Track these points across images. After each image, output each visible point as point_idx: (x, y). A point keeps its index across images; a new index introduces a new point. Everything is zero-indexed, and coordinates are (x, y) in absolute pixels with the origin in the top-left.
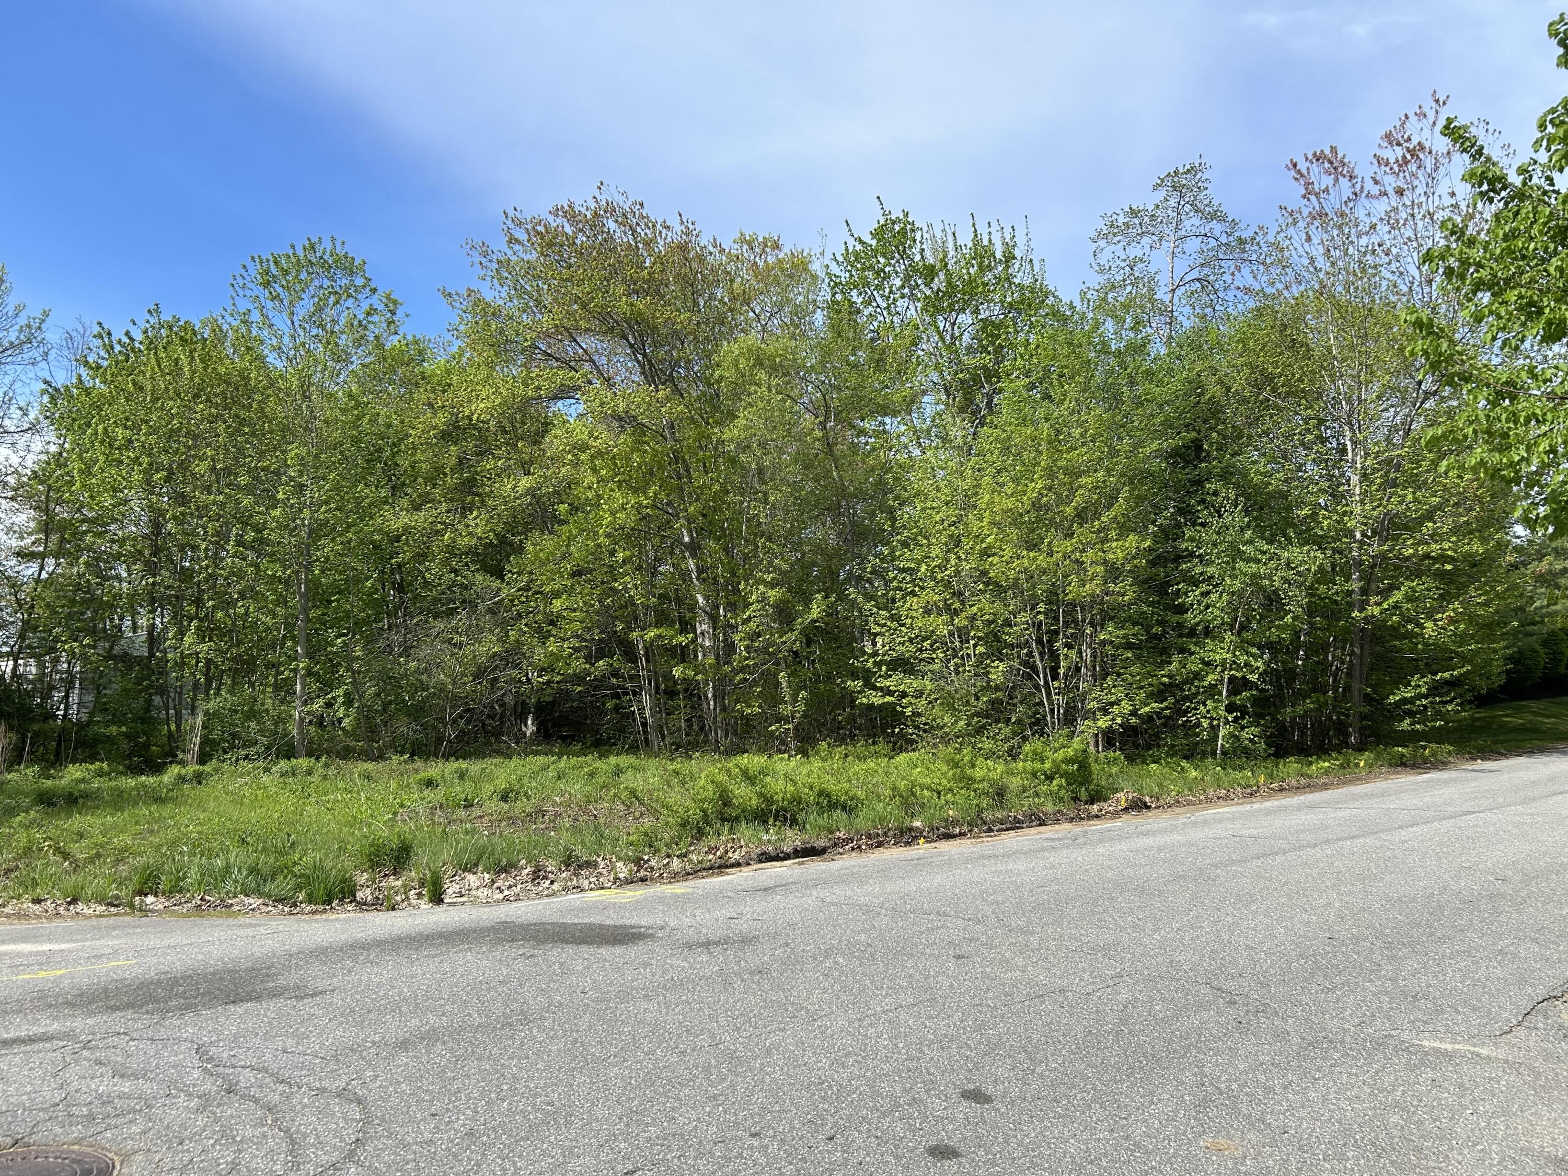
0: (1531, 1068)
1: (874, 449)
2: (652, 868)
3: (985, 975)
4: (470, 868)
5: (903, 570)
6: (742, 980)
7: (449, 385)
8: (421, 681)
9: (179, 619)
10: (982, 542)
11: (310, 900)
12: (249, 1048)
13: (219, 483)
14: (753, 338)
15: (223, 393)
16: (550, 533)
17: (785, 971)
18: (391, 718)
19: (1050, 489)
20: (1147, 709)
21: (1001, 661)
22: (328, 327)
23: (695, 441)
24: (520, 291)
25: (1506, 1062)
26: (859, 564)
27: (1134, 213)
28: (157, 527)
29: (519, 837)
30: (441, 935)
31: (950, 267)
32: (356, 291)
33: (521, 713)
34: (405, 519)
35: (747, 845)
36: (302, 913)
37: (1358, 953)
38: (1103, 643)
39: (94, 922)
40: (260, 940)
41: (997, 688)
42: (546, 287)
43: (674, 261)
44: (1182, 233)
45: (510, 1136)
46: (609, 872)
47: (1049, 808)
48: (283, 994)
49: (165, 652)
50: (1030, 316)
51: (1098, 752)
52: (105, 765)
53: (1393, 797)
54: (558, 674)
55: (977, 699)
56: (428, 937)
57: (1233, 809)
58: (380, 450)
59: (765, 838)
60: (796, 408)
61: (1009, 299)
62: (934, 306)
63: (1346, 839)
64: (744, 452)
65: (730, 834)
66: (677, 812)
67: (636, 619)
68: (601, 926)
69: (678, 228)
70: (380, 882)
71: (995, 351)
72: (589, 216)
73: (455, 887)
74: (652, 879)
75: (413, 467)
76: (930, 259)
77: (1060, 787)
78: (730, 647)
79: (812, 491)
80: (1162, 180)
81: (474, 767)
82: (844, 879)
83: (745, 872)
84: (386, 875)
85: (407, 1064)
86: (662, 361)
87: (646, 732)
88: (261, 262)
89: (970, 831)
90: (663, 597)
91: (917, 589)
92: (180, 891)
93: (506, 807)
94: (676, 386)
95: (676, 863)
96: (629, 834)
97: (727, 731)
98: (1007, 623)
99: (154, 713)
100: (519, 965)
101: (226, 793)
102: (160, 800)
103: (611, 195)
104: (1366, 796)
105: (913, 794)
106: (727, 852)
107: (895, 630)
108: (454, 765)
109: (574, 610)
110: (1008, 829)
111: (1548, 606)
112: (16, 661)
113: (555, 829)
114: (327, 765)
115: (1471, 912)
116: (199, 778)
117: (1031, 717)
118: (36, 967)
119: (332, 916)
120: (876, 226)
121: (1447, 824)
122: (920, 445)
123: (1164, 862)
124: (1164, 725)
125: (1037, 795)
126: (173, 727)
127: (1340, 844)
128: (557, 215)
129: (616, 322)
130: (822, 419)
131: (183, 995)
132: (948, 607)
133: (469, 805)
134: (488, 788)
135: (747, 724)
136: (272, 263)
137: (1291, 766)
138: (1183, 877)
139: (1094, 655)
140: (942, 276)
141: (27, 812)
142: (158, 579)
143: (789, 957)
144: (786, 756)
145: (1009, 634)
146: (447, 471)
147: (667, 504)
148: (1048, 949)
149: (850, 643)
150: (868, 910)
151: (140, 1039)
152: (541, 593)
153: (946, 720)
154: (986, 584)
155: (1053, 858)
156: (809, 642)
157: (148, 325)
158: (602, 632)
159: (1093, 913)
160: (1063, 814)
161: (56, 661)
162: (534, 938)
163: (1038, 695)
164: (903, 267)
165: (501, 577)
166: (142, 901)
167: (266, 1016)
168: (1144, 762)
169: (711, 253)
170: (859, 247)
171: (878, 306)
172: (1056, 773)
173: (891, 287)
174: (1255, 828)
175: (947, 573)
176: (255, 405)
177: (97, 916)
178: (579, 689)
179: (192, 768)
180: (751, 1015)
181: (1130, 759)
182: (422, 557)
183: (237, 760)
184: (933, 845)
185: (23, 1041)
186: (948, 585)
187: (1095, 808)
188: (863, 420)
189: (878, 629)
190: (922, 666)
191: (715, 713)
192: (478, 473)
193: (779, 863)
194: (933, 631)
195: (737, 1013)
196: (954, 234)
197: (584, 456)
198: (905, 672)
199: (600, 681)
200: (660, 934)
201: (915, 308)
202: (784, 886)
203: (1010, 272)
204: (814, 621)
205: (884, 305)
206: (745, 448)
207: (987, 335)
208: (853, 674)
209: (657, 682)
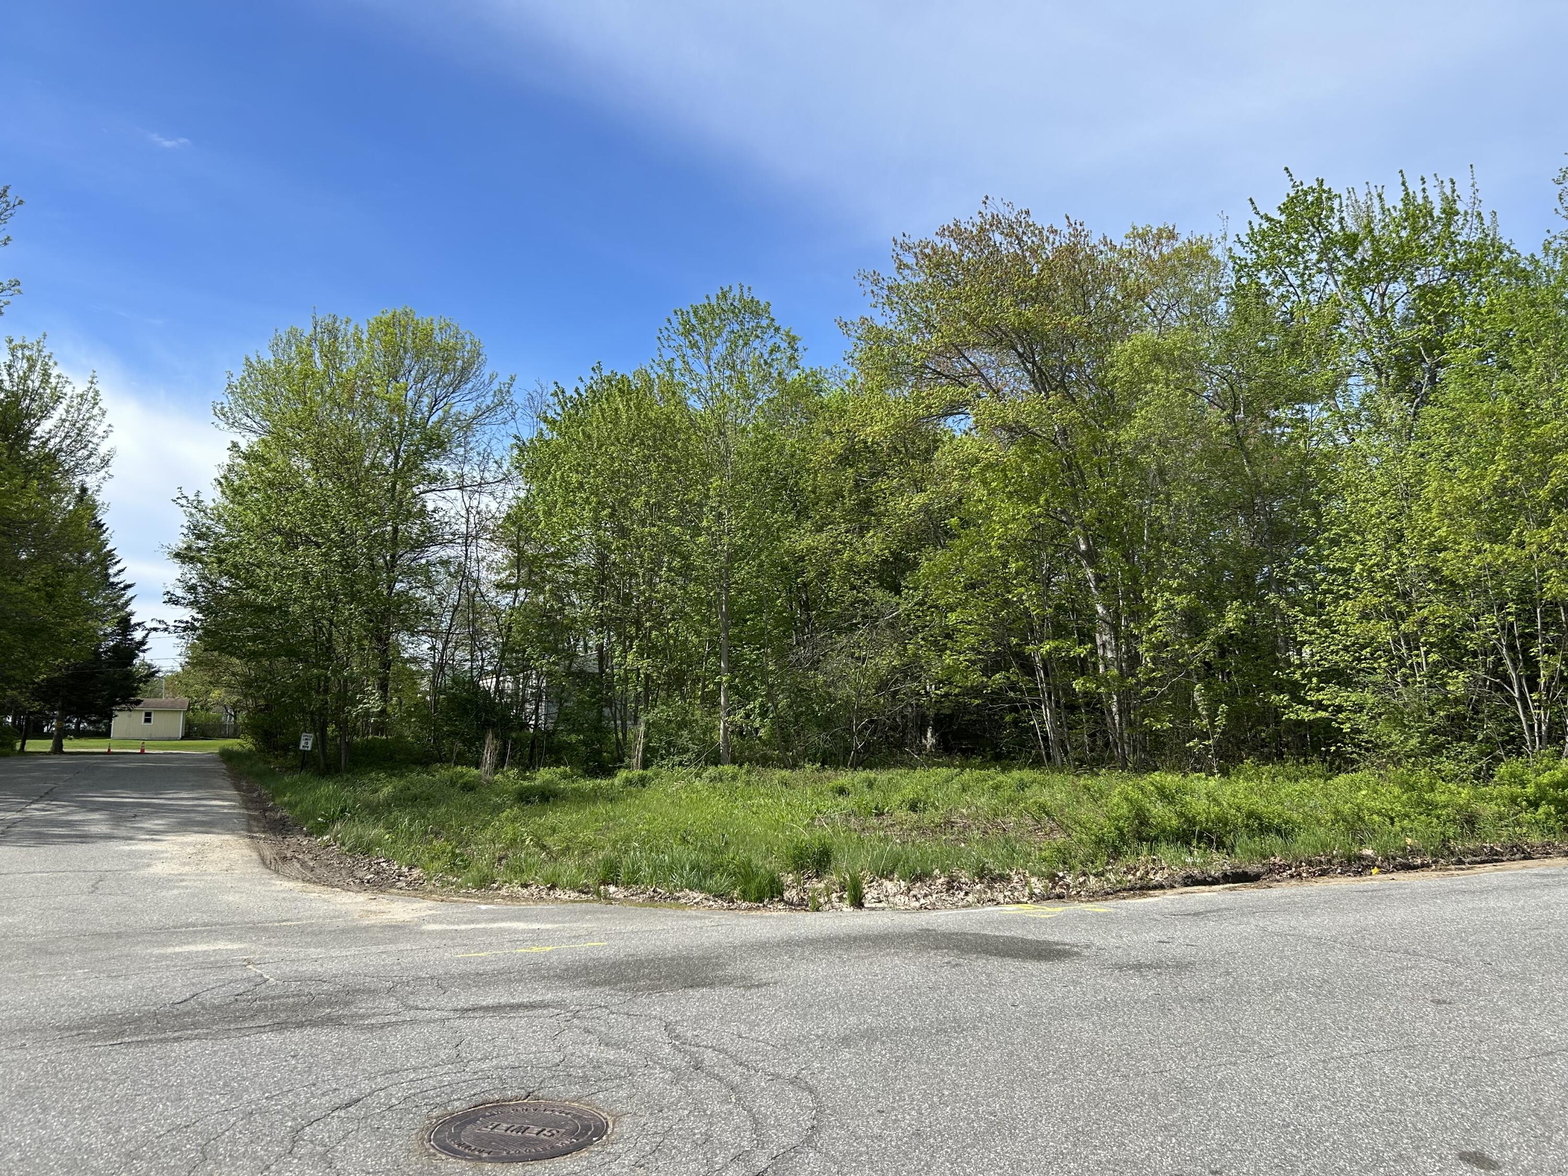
1: (1291, 439)
2: (1068, 886)
3: (1474, 1026)
4: (887, 874)
5: (1333, 571)
6: (1182, 1007)
7: (845, 411)
8: (829, 694)
9: (623, 639)
10: (1431, 535)
11: (745, 896)
12: (709, 1031)
13: (652, 516)
14: (1150, 333)
15: (653, 435)
16: (943, 548)
17: (1229, 1001)
18: (802, 728)
19: (1517, 470)
21: (1462, 669)
22: (739, 367)
23: (1088, 446)
24: (910, 314)
26: (1279, 567)
28: (602, 559)
29: (930, 846)
30: (867, 938)
31: (1376, 233)
32: (762, 332)
33: (921, 726)
34: (808, 541)
35: (1169, 867)
36: (739, 908)
39: (570, 906)
40: (707, 931)
41: (1457, 701)
42: (934, 307)
43: (1062, 265)
45: (956, 1141)
46: (1024, 887)
47: (1535, 839)
48: (732, 982)
49: (612, 668)
50: (1480, 275)
52: (568, 769)
54: (956, 686)
55: (1433, 713)
56: (855, 939)
59: (1190, 860)
60: (1198, 402)
61: (1451, 260)
62: (1358, 278)
64: (1143, 453)
65: (1149, 854)
66: (1090, 829)
67: (1032, 631)
68: (1024, 941)
69: (1066, 231)
70: (805, 883)
71: (1437, 320)
72: (975, 232)
73: (874, 893)
74: (1070, 897)
75: (815, 492)
76: (1352, 226)
77: (1548, 815)
78: (1135, 660)
79: (1222, 489)
81: (881, 776)
82: (1287, 907)
83: (1170, 895)
84: (809, 877)
85: (850, 1060)
86: (1052, 368)
87: (1047, 747)
88: (682, 314)
89: (1435, 862)
90: (1060, 608)
91: (1351, 591)
92: (636, 883)
93: (915, 816)
94: (1067, 391)
95: (1093, 882)
96: (1041, 849)
97: (1134, 747)
98: (1468, 627)
99: (605, 723)
100: (946, 972)
101: (666, 796)
102: (614, 801)
103: (997, 208)
105: (1360, 819)
106: (1147, 873)
107: (1327, 637)
108: (863, 774)
109: (969, 623)
110: (1483, 862)
112: (498, 678)
113: (965, 840)
114: (749, 772)
116: (643, 781)
117: (1503, 735)
118: (529, 943)
119: (765, 913)
120: (1285, 199)
122: (1347, 432)
125: (1519, 824)
126: (620, 736)
128: (943, 236)
129: (1005, 333)
130: (1228, 411)
131: (648, 977)
132: (1391, 612)
133: (880, 814)
134: (897, 798)
135: (1157, 740)
136: (692, 314)
140: (1367, 244)
141: (511, 808)
143: (1232, 987)
144: (1203, 775)
145: (1471, 639)
146: (845, 493)
147: (1061, 512)
148: (1553, 1000)
149: (1272, 653)
150: (1319, 942)
151: (619, 1013)
152: (936, 607)
153: (1394, 737)
154: (1439, 583)
155: (1547, 896)
156: (1224, 653)
157: (592, 382)
158: (998, 644)
160: (1555, 847)
161: (527, 678)
162: (957, 947)
163: (1513, 709)
164: (1319, 240)
165: (898, 592)
166: (606, 890)
167: (720, 1002)
169: (1101, 252)
170: (1265, 225)
171: (1291, 285)
172: (1541, 799)
173: (1306, 263)
175: (1389, 572)
176: (680, 444)
177: (572, 901)
178: (977, 702)
179: (638, 772)
180: (1196, 1044)
182: (823, 576)
183: (673, 766)
184: (1389, 876)
185: (526, 1007)
186: (1389, 586)
188: (1277, 409)
189: (1306, 637)
190: (1361, 677)
191: (1121, 728)
192: (873, 493)
193: (1206, 888)
194: (1373, 638)
195: (1180, 1041)
196: (1380, 196)
197: (974, 470)
198: (1338, 683)
199: (997, 694)
200: (1086, 953)
201: (1336, 282)
202: (1216, 912)
203: (1452, 229)
204: (1229, 629)
205: (1297, 282)
206: (1144, 449)
207: (1426, 303)
208: (1276, 687)
209: (1057, 695)
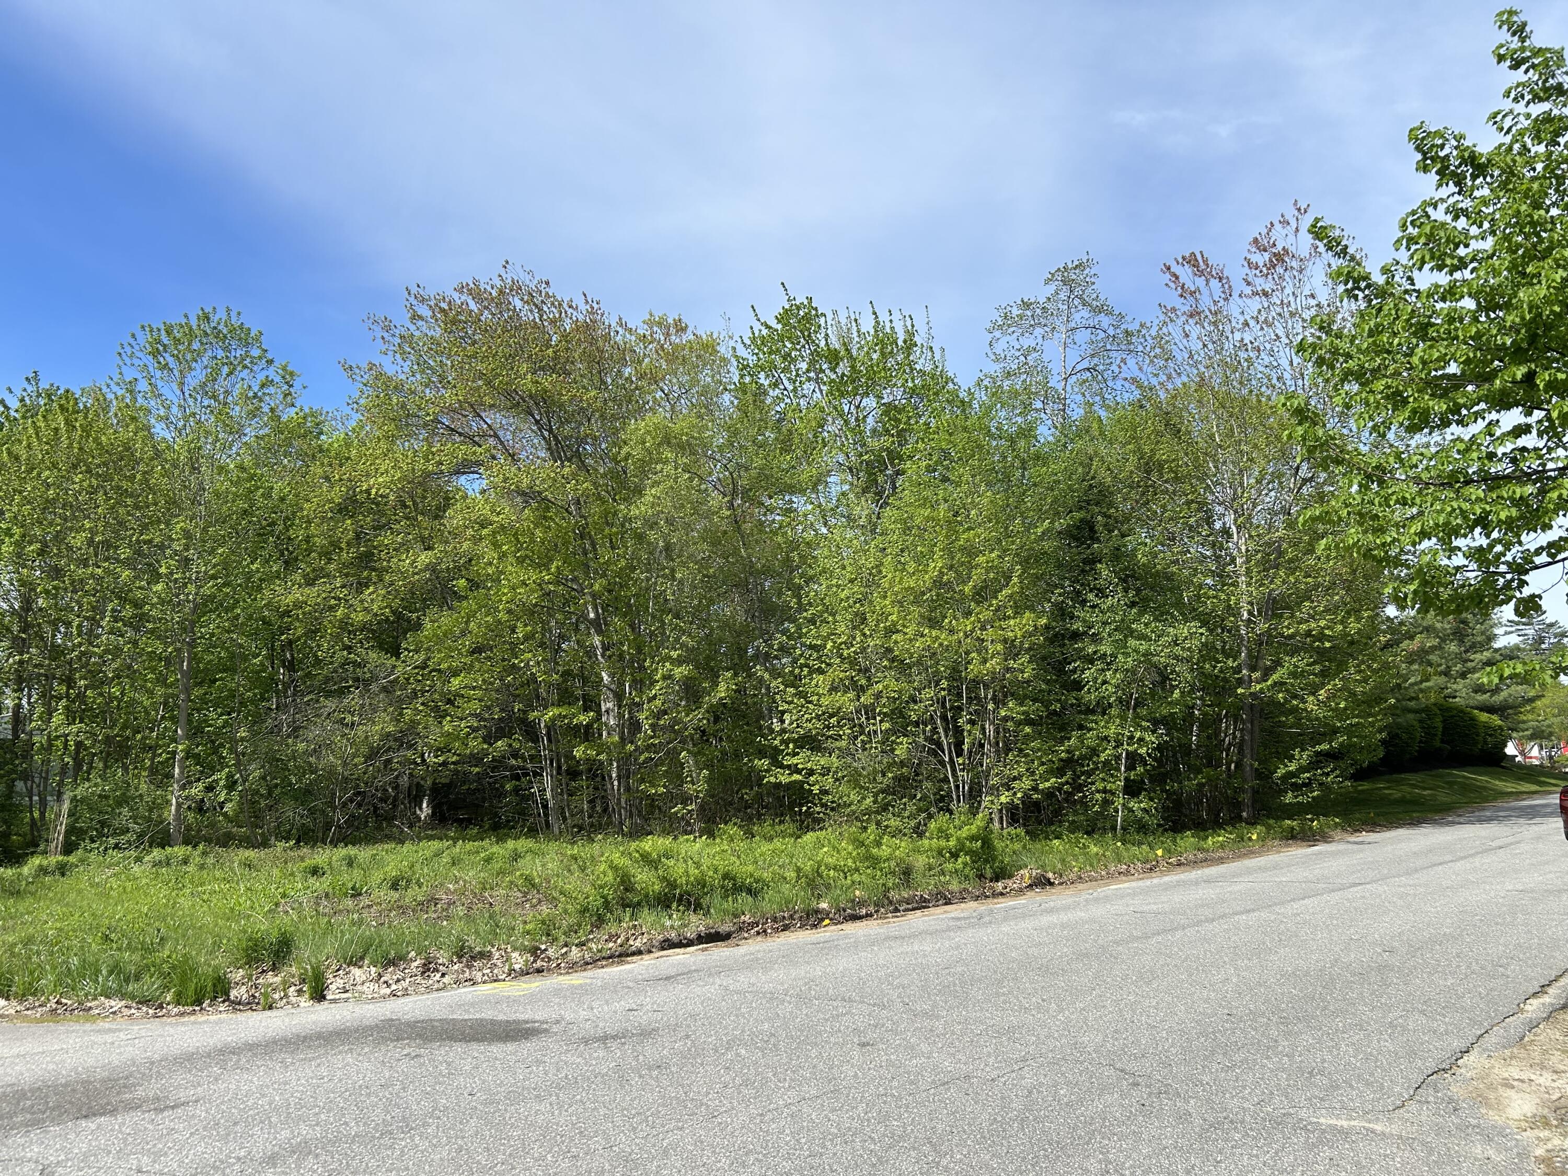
0: (1424, 1144)
1: (781, 527)
2: (550, 959)
3: (890, 1063)
4: (355, 961)
5: (812, 647)
6: (640, 1076)
7: (348, 458)
8: (310, 764)
9: (47, 697)
10: (887, 619)
11: (178, 1001)
12: (100, 1169)
13: (96, 556)
14: (660, 417)
16: (450, 609)
17: (684, 1065)
18: (277, 802)
19: (951, 568)
20: (1047, 784)
21: (906, 737)
22: (221, 397)
23: (601, 517)
24: (422, 365)
25: (1400, 1137)
26: (766, 641)
27: (1026, 305)
28: (27, 603)
29: (409, 927)
30: (320, 1036)
31: (854, 353)
32: (252, 362)
33: (416, 796)
34: (297, 595)
35: (649, 932)
36: (168, 1015)
37: (1255, 1029)
38: (1006, 719)
40: (120, 1046)
41: (902, 764)
42: (449, 362)
43: (580, 339)
44: (1073, 325)
46: (504, 963)
47: (955, 886)
48: (140, 1106)
49: (31, 734)
50: (931, 401)
51: (1002, 829)
53: (1285, 870)
54: (455, 754)
55: (884, 775)
56: (305, 1038)
57: (1134, 884)
58: (273, 524)
59: (668, 923)
60: (704, 486)
61: (910, 384)
62: (839, 389)
63: (1242, 913)
64: (651, 528)
65: (631, 920)
66: (576, 898)
67: (537, 697)
68: (493, 1022)
69: (583, 307)
70: (258, 978)
71: (899, 435)
72: (494, 294)
73: (339, 983)
74: (549, 970)
75: (308, 542)
76: (835, 344)
77: (965, 864)
78: (635, 726)
79: (720, 568)
80: (1053, 275)
81: (363, 853)
82: (750, 965)
83: (647, 960)
84: (263, 971)
86: (566, 438)
87: (546, 814)
88: (151, 331)
89: (877, 912)
90: (567, 674)
91: (823, 666)
92: (34, 994)
93: (396, 895)
94: (583, 462)
95: (575, 953)
96: (525, 922)
97: (631, 812)
98: (912, 700)
99: (16, 800)
100: (404, 1066)
101: (92, 886)
102: (17, 894)
103: (515, 273)
104: (1260, 869)
105: (819, 875)
106: (628, 939)
107: (803, 706)
108: (342, 852)
109: (474, 688)
110: (914, 909)
111: (1421, 682)
113: (447, 918)
114: (205, 853)
115: (1362, 984)
116: (62, 869)
117: (936, 794)
119: (200, 1018)
120: (782, 311)
121: (1337, 896)
122: (826, 523)
123: (1067, 940)
124: (1066, 800)
125: (943, 873)
126: (36, 815)
127: (1236, 918)
128: (462, 292)
129: (522, 398)
130: (729, 497)
131: (29, 1110)
132: (854, 685)
133: (357, 894)
134: (376, 876)
135: (652, 806)
136: (163, 332)
137: (1188, 840)
138: (1086, 955)
139: (997, 732)
140: (846, 360)
142: (26, 656)
143: (689, 1050)
144: (692, 837)
145: (914, 710)
146: (343, 545)
147: (572, 580)
148: (953, 1033)
149: (758, 721)
150: (772, 997)
152: (439, 671)
153: (853, 797)
154: (893, 660)
155: (959, 938)
156: (717, 719)
157: (25, 394)
158: (502, 710)
159: (998, 994)
160: (969, 892)
162: (420, 1036)
163: (943, 771)
164: (808, 352)
165: (397, 655)
167: (120, 1132)
168: (1047, 838)
169: (617, 332)
170: (765, 332)
171: (785, 389)
172: (960, 850)
173: (797, 370)
174: (1155, 903)
175: (854, 649)
176: (138, 477)
178: (477, 770)
179: (55, 859)
180: (649, 1113)
181: (1033, 835)
182: (312, 633)
183: (106, 849)
184: (839, 926)
186: (853, 662)
187: (999, 886)
188: (771, 498)
189: (786, 707)
190: (829, 744)
191: (619, 794)
192: (375, 548)
193: (682, 950)
194: (840, 708)
195: (633, 1112)
196: (856, 320)
197: (484, 532)
198: (812, 749)
199: (500, 762)
200: (555, 1029)
201: (821, 391)
202: (686, 974)
203: (911, 358)
204: (721, 699)
205: (791, 388)
206: (653, 525)
207: (890, 419)
208: (760, 752)
209: (559, 761)
